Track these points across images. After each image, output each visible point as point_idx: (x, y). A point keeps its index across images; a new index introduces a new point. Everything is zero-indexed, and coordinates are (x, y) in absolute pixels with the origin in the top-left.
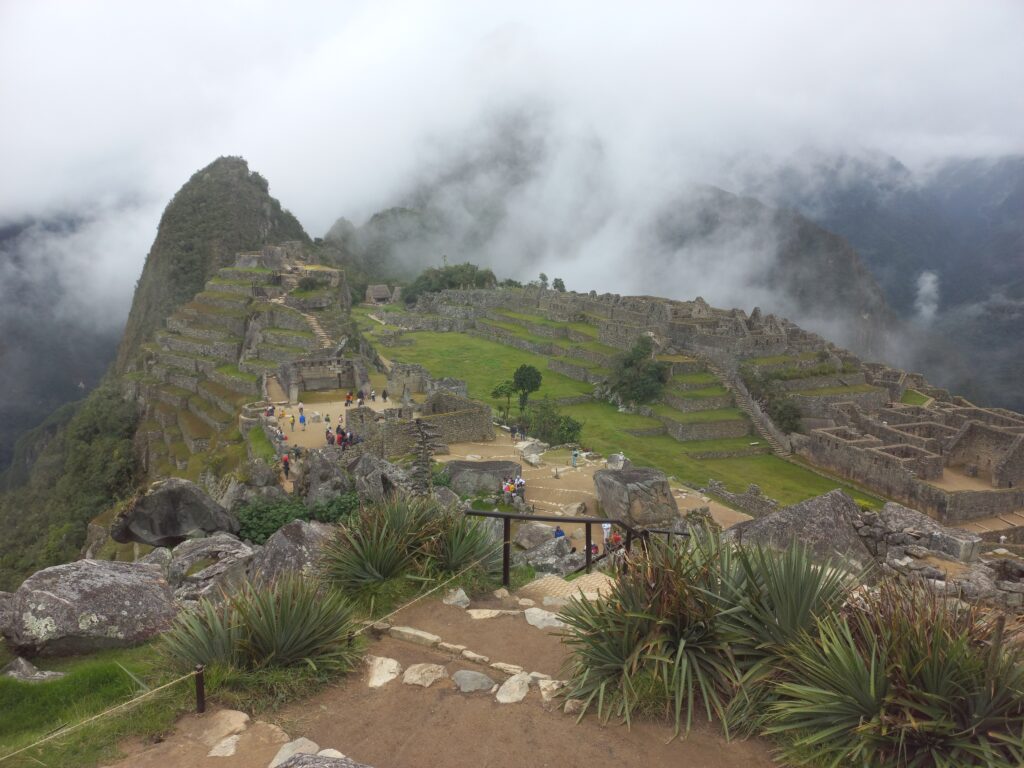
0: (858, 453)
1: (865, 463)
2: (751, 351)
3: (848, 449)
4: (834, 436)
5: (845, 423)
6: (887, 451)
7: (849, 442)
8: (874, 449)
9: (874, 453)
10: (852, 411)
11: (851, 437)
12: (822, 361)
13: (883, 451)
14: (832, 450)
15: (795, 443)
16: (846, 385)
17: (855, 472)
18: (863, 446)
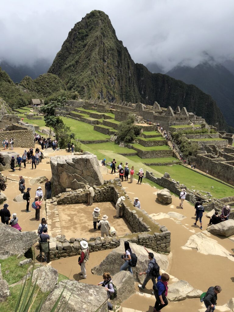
0: (216, 164)
1: (219, 168)
2: (175, 122)
3: (212, 162)
4: (206, 157)
5: (211, 152)
6: (228, 163)
7: (212, 159)
8: (222, 162)
9: (223, 164)
10: (214, 147)
11: (213, 158)
12: (202, 128)
13: (226, 163)
14: (205, 162)
15: (190, 160)
16: (212, 138)
17: (214, 172)
18: (218, 161)
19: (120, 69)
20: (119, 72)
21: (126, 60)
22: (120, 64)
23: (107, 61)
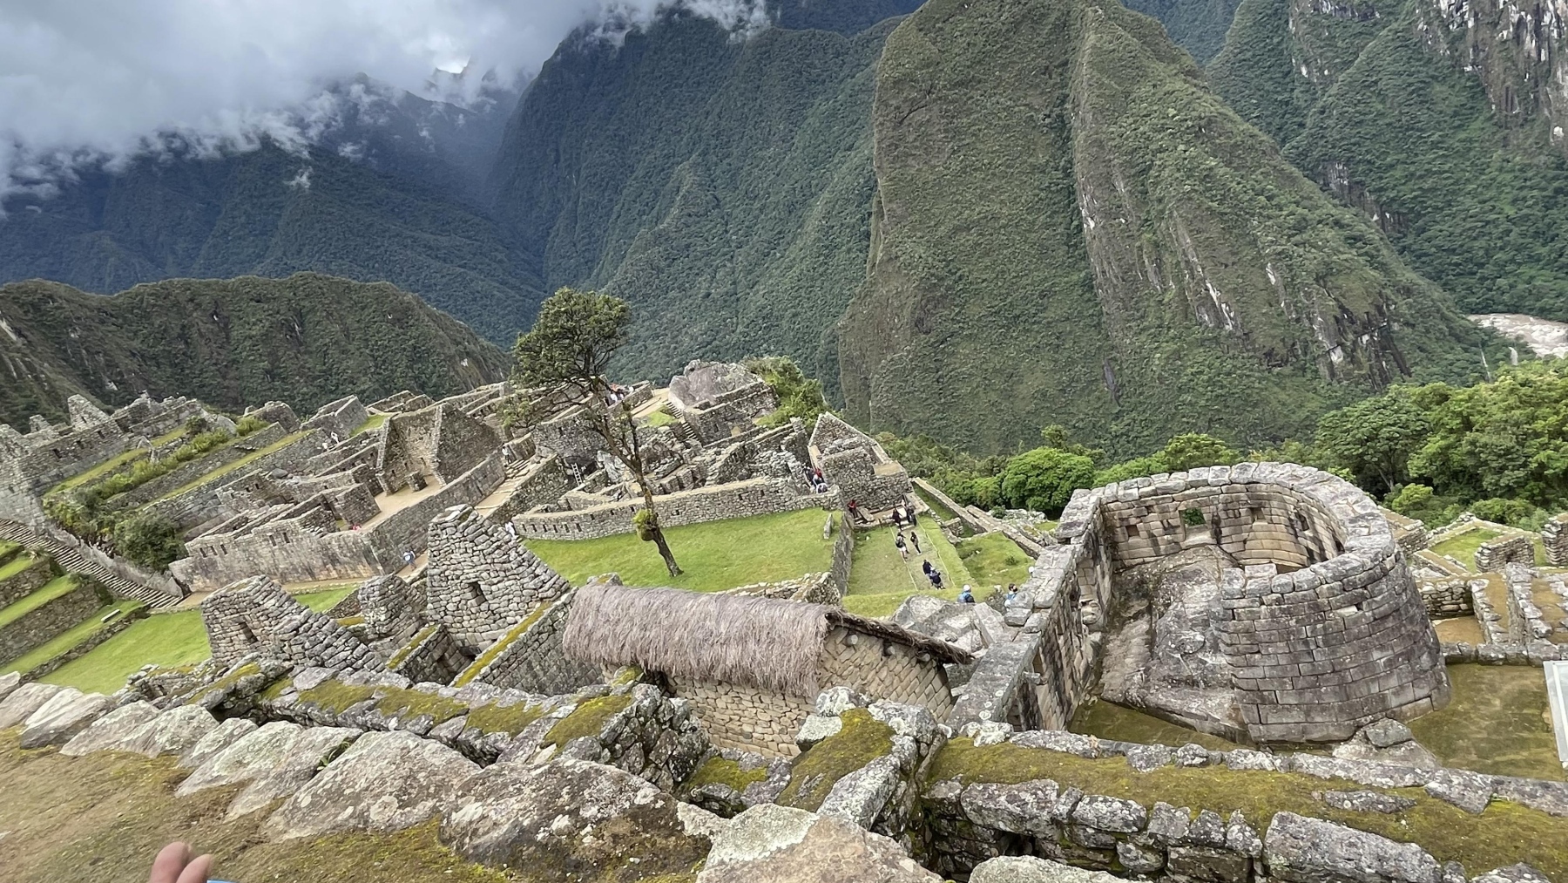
3: (237, 544)
10: (261, 483)
12: (197, 433)
15: (182, 578)
16: (253, 451)
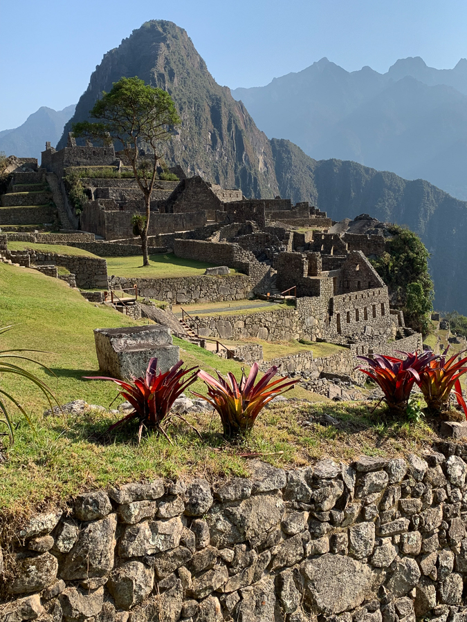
2: (78, 159)
19: (218, 150)
20: (217, 159)
21: (233, 129)
22: (219, 140)
23: (179, 131)
